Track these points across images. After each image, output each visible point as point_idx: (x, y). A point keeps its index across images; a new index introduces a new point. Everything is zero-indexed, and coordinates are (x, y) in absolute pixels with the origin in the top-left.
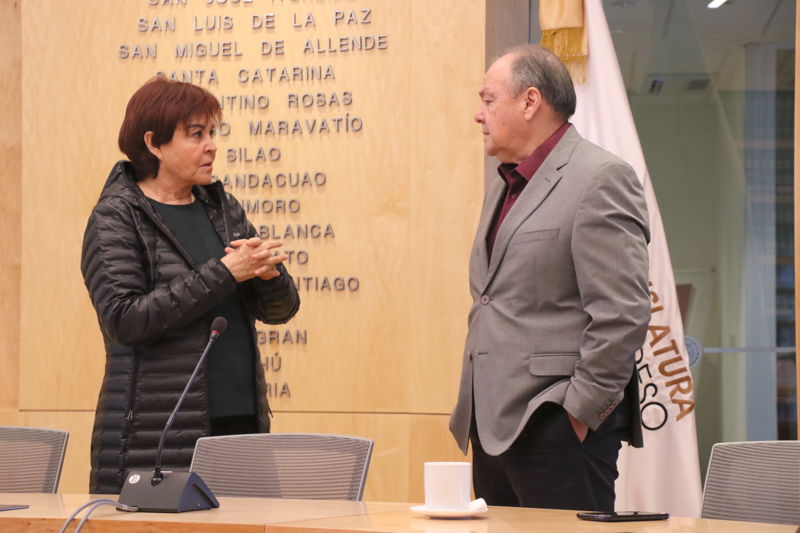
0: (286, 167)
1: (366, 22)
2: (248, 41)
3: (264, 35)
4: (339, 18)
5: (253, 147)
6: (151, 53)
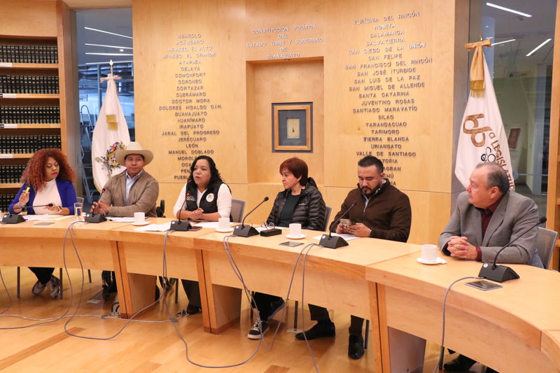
0: (395, 120)
1: (418, 78)
2: (384, 85)
3: (389, 83)
4: (410, 78)
5: (386, 115)
6: (358, 89)
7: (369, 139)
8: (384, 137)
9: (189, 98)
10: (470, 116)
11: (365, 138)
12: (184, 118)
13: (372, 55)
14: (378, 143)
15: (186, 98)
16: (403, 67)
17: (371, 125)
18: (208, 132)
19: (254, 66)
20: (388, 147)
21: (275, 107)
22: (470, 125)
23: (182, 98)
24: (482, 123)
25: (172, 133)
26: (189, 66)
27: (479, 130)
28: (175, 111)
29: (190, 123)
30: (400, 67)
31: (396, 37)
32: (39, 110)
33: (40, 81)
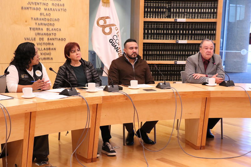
0: (52, 17)
5: (45, 13)
7: (34, 29)
8: (45, 28)
10: (102, 17)
11: (30, 28)
14: (39, 32)
17: (35, 19)
20: (47, 34)
22: (102, 22)
27: (107, 26)
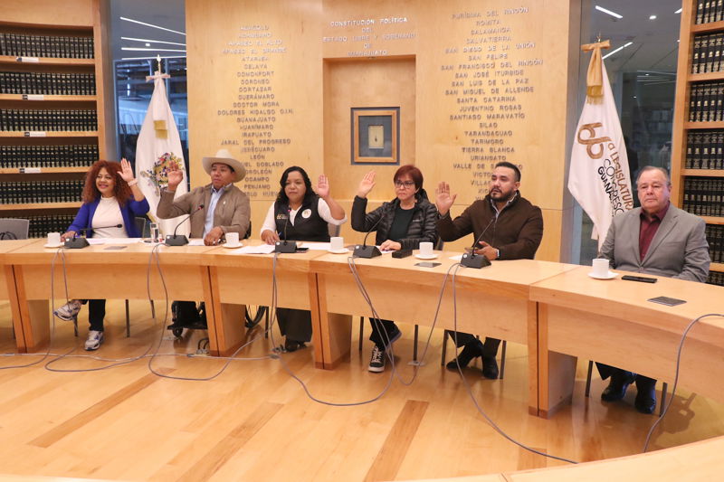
0: (499, 129)
1: (526, 82)
2: (487, 89)
3: (492, 87)
4: (517, 81)
5: (488, 122)
6: (456, 92)
7: (469, 150)
8: (486, 147)
9: (254, 101)
10: (586, 125)
11: (464, 149)
12: (247, 124)
13: (472, 54)
14: (479, 154)
15: (250, 101)
16: (509, 69)
17: (471, 133)
18: (277, 141)
19: (331, 64)
20: (490, 158)
21: (355, 112)
22: (586, 135)
23: (246, 101)
24: (599, 133)
25: (234, 143)
26: (254, 64)
27: (596, 141)
28: (237, 116)
29: (256, 131)
30: (505, 69)
31: (501, 35)
32: (70, 115)
33: (71, 79)
